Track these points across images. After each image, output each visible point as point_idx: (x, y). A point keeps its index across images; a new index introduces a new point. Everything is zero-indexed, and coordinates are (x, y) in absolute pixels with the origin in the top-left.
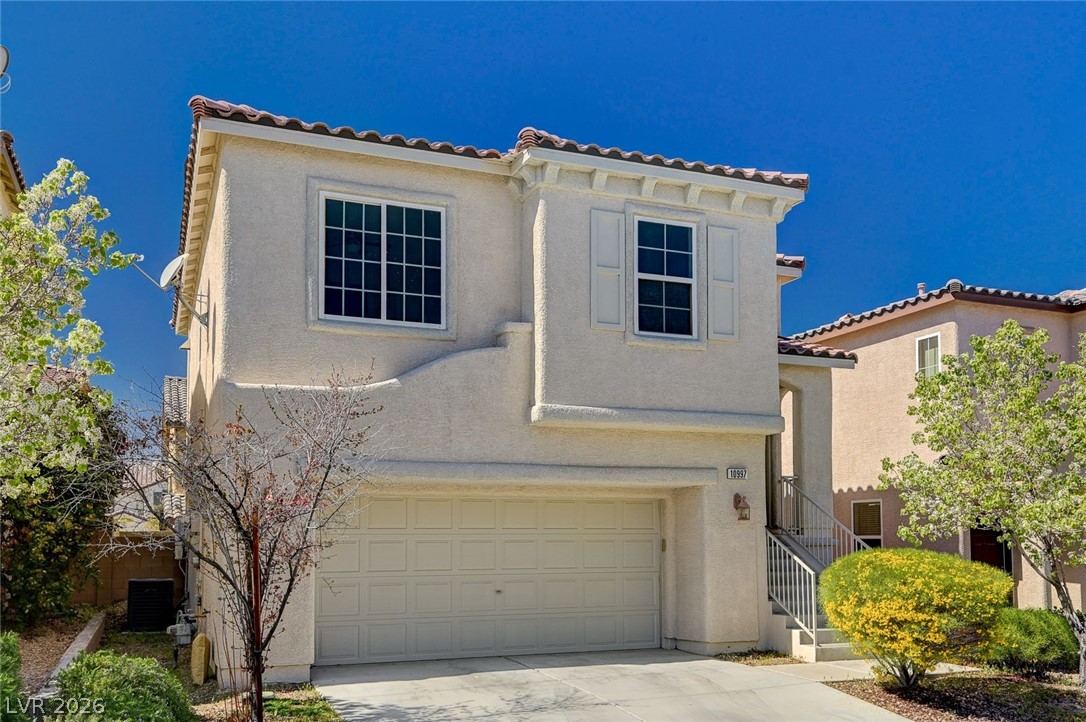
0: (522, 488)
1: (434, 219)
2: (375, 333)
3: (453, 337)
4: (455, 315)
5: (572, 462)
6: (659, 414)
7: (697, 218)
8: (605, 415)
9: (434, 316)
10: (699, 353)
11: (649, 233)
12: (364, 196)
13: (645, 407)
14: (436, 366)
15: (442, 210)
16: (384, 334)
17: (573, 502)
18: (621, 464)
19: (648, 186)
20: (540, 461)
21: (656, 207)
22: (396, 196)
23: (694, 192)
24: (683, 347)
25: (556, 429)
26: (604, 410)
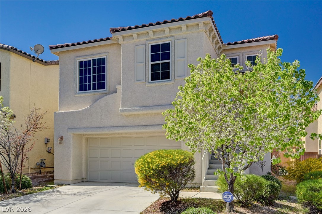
0: (136, 133)
1: (104, 59)
2: (89, 94)
3: (108, 92)
4: (108, 86)
5: (136, 125)
6: (156, 107)
7: (171, 39)
8: (138, 109)
9: (104, 87)
10: (172, 85)
11: (154, 48)
12: (87, 58)
13: (152, 105)
14: (98, 101)
15: (105, 57)
16: (91, 94)
17: (143, 137)
18: (151, 124)
19: (151, 33)
20: (126, 125)
21: (157, 39)
22: (94, 56)
23: (167, 30)
24: (165, 84)
25: (131, 115)
26: (138, 108)
